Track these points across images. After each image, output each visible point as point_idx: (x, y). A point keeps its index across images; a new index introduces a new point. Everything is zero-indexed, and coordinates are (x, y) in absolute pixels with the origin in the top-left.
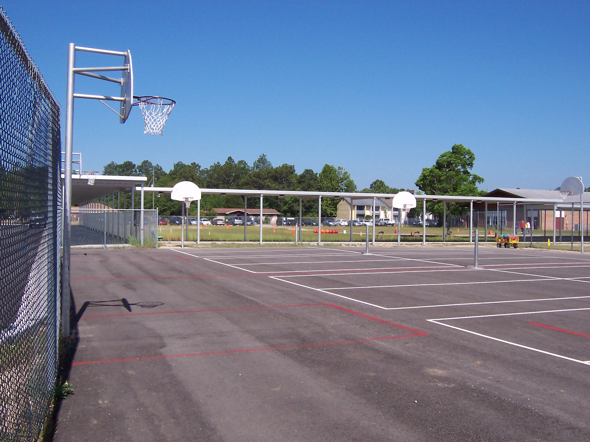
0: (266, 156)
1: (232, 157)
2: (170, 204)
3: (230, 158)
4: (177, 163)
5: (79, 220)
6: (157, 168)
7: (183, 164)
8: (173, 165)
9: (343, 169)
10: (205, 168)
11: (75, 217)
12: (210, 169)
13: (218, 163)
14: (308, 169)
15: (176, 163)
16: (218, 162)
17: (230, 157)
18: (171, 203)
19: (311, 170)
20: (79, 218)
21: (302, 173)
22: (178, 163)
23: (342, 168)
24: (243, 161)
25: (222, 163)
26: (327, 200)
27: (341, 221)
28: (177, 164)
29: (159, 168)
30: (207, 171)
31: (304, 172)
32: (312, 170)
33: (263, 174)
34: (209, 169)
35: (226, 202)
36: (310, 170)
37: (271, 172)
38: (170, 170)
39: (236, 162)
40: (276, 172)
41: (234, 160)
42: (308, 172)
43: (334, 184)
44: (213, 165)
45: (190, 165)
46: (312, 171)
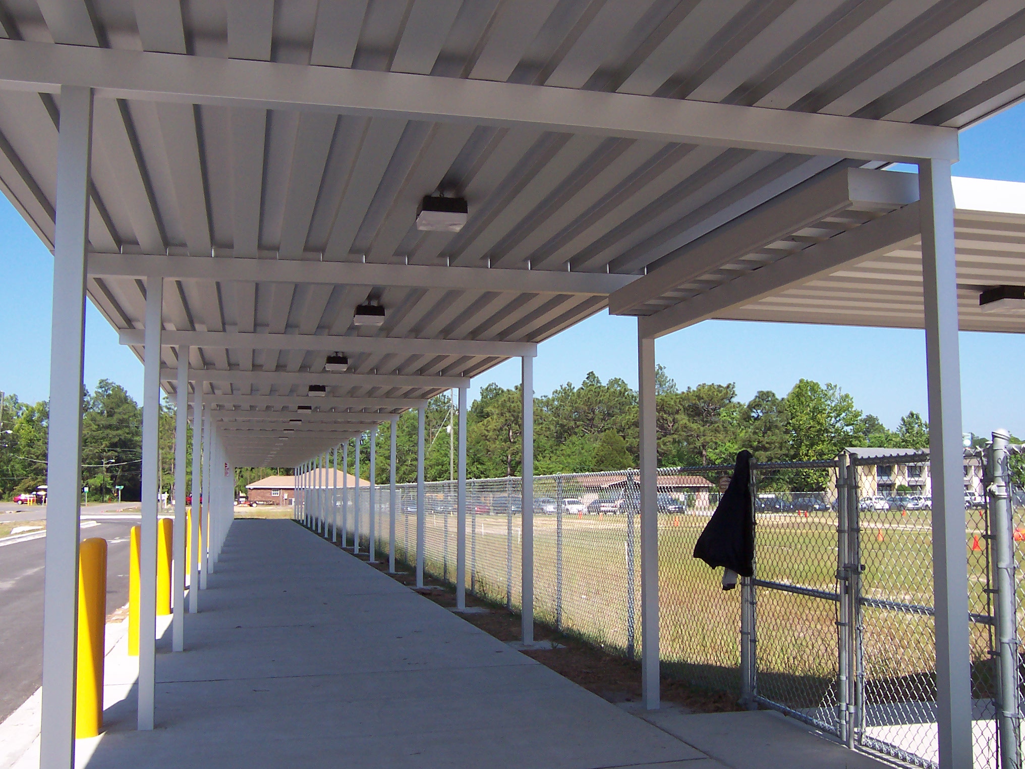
0: (665, 368)
1: (594, 372)
2: (477, 468)
3: (591, 375)
4: (487, 386)
5: (293, 503)
6: (442, 400)
7: (500, 389)
8: (480, 390)
9: (838, 388)
10: (543, 395)
11: (286, 497)
12: (553, 397)
13: (569, 385)
14: (765, 390)
15: (485, 387)
16: (569, 383)
17: (592, 372)
18: (479, 466)
19: (771, 392)
20: (293, 500)
21: (753, 398)
22: (489, 385)
23: (835, 386)
24: (620, 379)
25: (577, 385)
26: (807, 456)
27: (874, 500)
28: (487, 389)
29: (446, 400)
30: (548, 402)
31: (756, 397)
32: (774, 392)
33: (672, 403)
34: (550, 396)
35: (598, 462)
36: (768, 392)
37: (689, 399)
38: (473, 401)
39: (604, 383)
40: (699, 398)
41: (600, 379)
42: (764, 397)
43: (822, 421)
44: (559, 389)
45: (514, 390)
46: (774, 395)
